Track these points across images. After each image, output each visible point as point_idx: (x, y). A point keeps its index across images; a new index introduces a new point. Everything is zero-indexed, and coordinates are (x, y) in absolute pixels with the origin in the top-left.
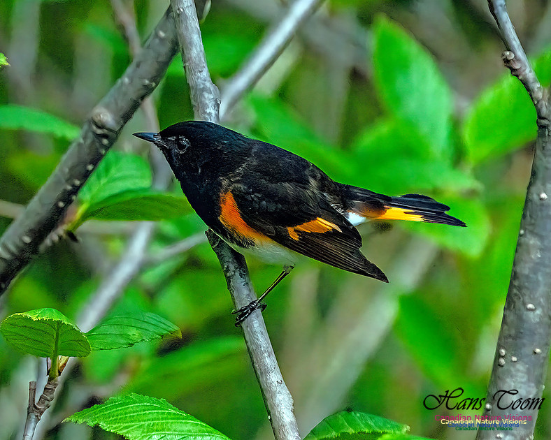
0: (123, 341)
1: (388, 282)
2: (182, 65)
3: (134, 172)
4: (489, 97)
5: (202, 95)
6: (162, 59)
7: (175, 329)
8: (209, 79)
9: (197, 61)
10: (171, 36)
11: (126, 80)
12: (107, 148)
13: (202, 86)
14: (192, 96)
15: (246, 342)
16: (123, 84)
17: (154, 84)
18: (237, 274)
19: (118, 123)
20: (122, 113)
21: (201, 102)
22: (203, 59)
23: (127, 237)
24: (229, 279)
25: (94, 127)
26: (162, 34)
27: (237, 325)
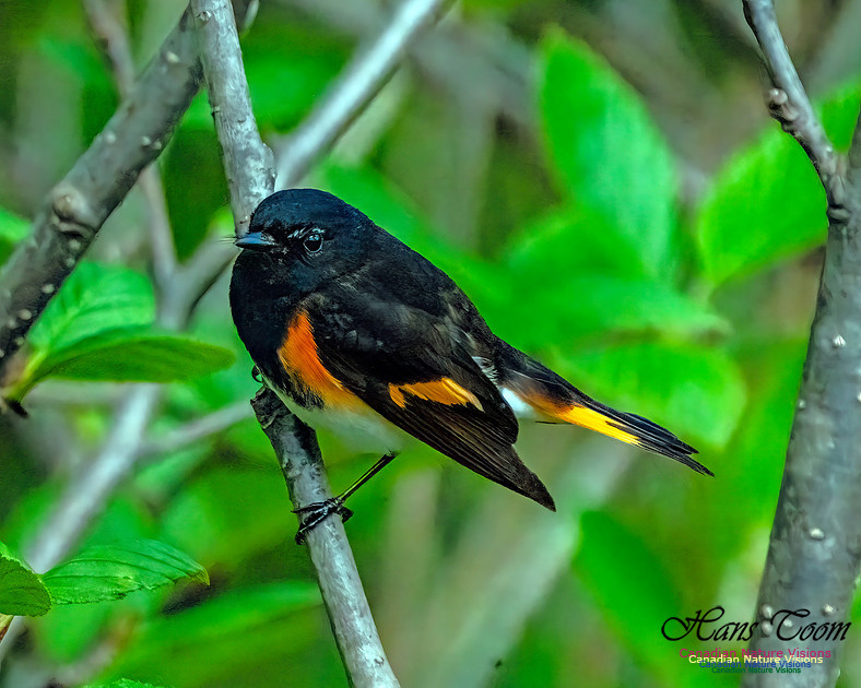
0: (106, 590)
1: (554, 509)
2: (209, 110)
3: (126, 298)
4: (740, 169)
5: (244, 164)
6: (173, 101)
7: (198, 569)
8: (256, 134)
9: (235, 103)
10: (191, 62)
11: (111, 137)
12: (78, 256)
13: (244, 147)
14: (227, 166)
15: (322, 591)
16: (105, 144)
17: (158, 145)
18: (306, 474)
19: (95, 210)
20: (104, 194)
21: (244, 175)
22: (245, 100)
23: (111, 411)
24: (290, 483)
25: (56, 220)
26: (173, 57)
27: (300, 538)
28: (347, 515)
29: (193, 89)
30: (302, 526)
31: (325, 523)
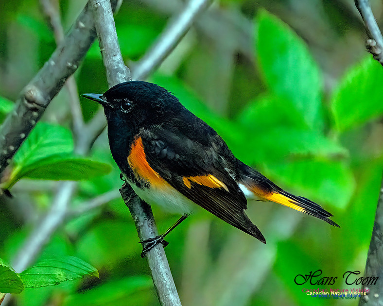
0: (50, 280)
1: (265, 243)
2: (99, 50)
5: (116, 75)
6: (82, 45)
7: (94, 270)
8: (122, 61)
9: (111, 46)
10: (90, 27)
11: (53, 63)
12: (37, 120)
13: (116, 67)
16: (50, 65)
17: (75, 66)
18: (146, 224)
19: (45, 98)
20: (48, 91)
22: (117, 46)
23: (52, 194)
24: (139, 229)
25: (26, 102)
26: (82, 25)
27: (143, 255)
28: (165, 244)
29: (92, 40)
30: (144, 249)
31: (155, 248)
